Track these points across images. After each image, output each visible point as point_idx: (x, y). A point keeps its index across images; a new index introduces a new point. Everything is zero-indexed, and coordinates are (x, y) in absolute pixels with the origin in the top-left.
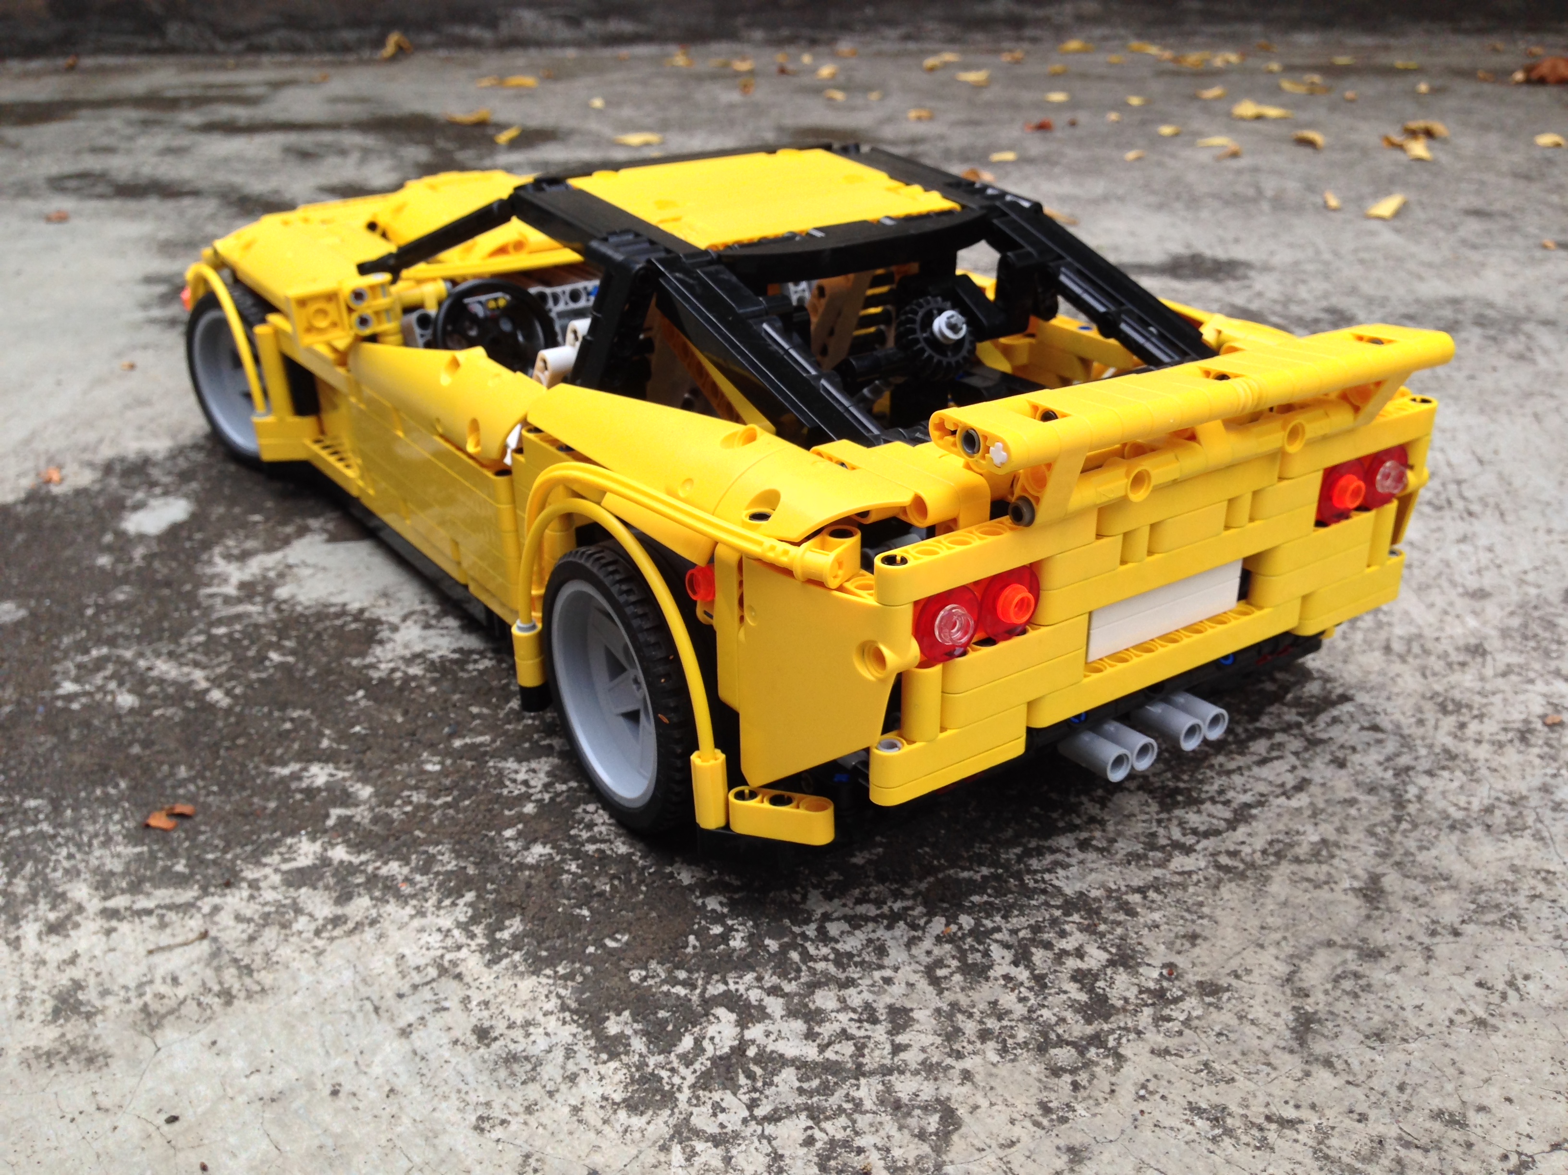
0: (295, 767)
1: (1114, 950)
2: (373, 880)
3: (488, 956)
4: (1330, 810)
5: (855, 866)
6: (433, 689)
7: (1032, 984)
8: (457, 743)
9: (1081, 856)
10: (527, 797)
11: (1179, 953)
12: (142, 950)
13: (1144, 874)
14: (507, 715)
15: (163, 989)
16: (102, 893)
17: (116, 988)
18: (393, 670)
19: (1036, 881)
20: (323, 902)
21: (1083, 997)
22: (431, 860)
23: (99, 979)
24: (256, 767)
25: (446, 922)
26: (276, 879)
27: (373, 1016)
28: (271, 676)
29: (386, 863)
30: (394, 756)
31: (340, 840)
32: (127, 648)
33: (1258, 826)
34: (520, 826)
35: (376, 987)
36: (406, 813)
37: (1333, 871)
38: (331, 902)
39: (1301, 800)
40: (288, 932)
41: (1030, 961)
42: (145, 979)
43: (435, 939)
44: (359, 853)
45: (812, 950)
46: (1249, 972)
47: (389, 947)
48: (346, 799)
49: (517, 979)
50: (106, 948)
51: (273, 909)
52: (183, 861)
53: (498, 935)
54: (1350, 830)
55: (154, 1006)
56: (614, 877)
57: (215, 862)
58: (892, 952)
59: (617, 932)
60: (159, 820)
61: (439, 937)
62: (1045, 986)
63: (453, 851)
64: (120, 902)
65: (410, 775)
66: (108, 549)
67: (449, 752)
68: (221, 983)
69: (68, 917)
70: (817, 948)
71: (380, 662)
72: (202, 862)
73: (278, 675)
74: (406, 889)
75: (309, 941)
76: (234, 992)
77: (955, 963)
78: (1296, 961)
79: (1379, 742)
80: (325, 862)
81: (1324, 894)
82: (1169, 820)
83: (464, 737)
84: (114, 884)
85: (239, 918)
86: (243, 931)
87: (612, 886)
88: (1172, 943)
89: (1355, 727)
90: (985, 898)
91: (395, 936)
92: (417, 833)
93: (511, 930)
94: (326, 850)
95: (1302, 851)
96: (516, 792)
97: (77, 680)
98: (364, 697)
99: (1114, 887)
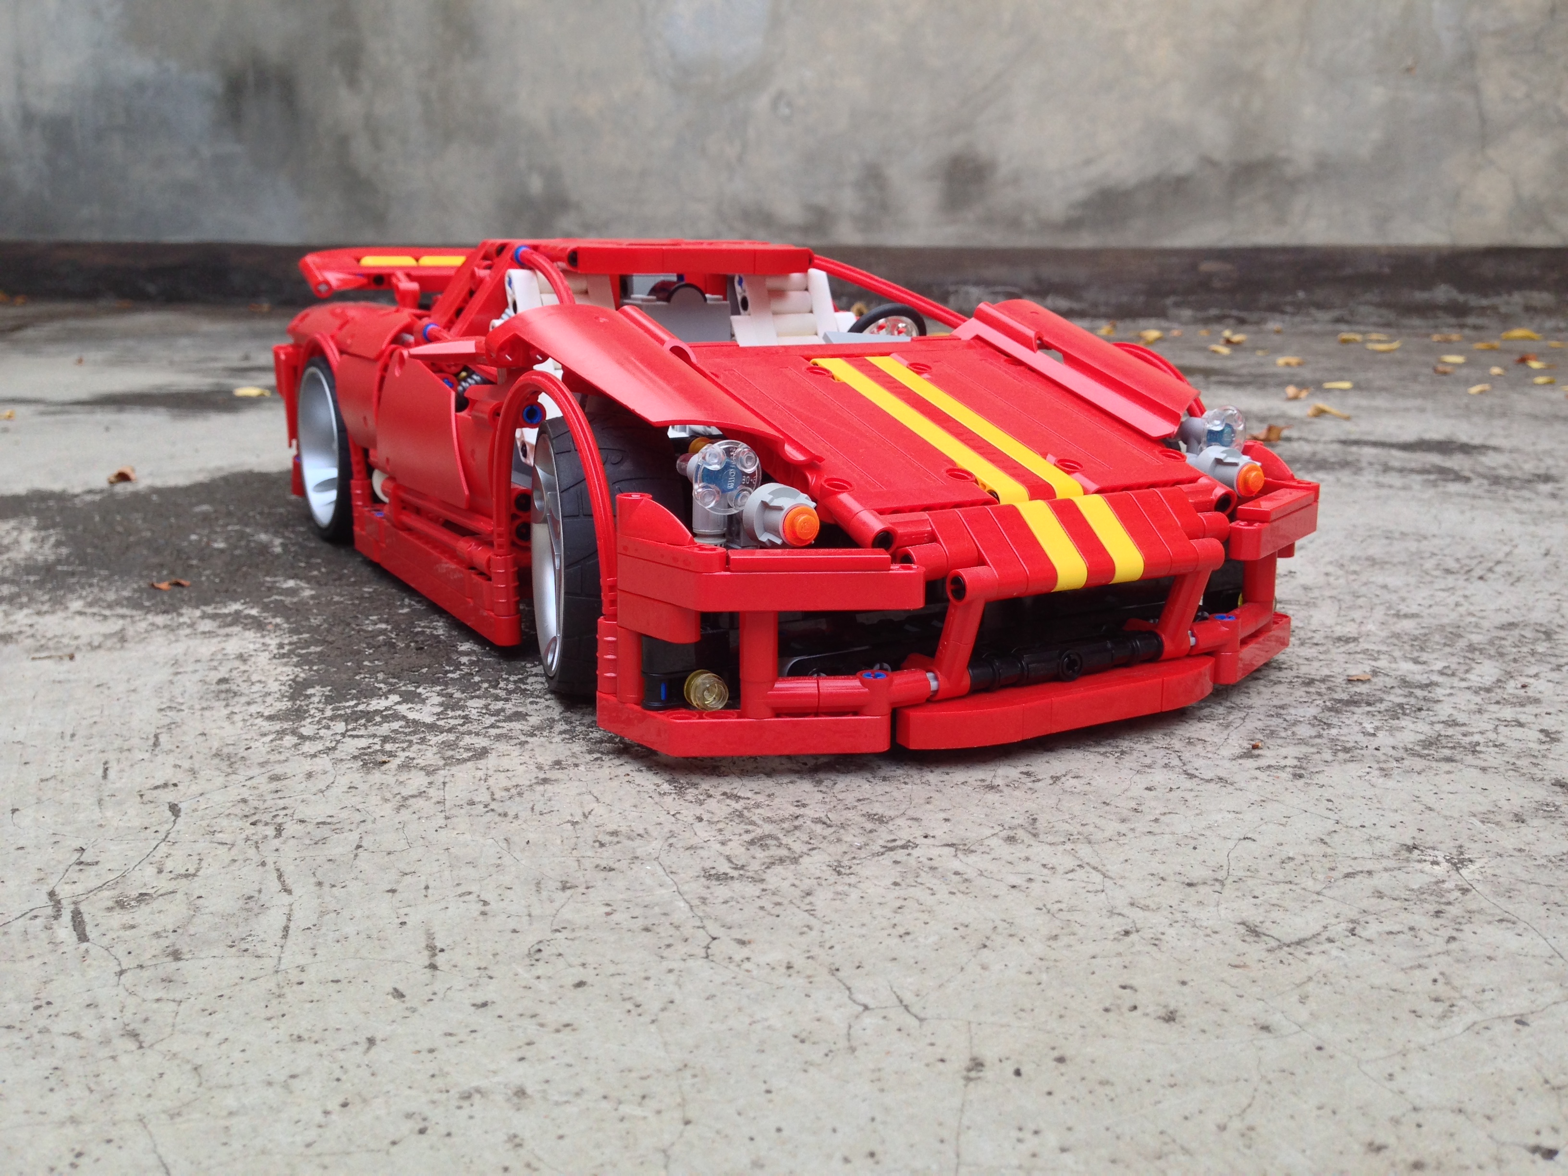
0: (279, 579)
2: (255, 622)
16: (87, 606)
20: (211, 626)
22: (305, 620)
24: (255, 576)
25: (273, 642)
26: (198, 614)
29: (273, 617)
31: (261, 607)
34: (385, 616)
38: (216, 626)
43: (255, 646)
44: (264, 612)
52: (153, 602)
53: (298, 651)
60: (162, 585)
61: (259, 646)
74: (270, 628)
80: (238, 613)
93: (310, 651)
94: (245, 609)
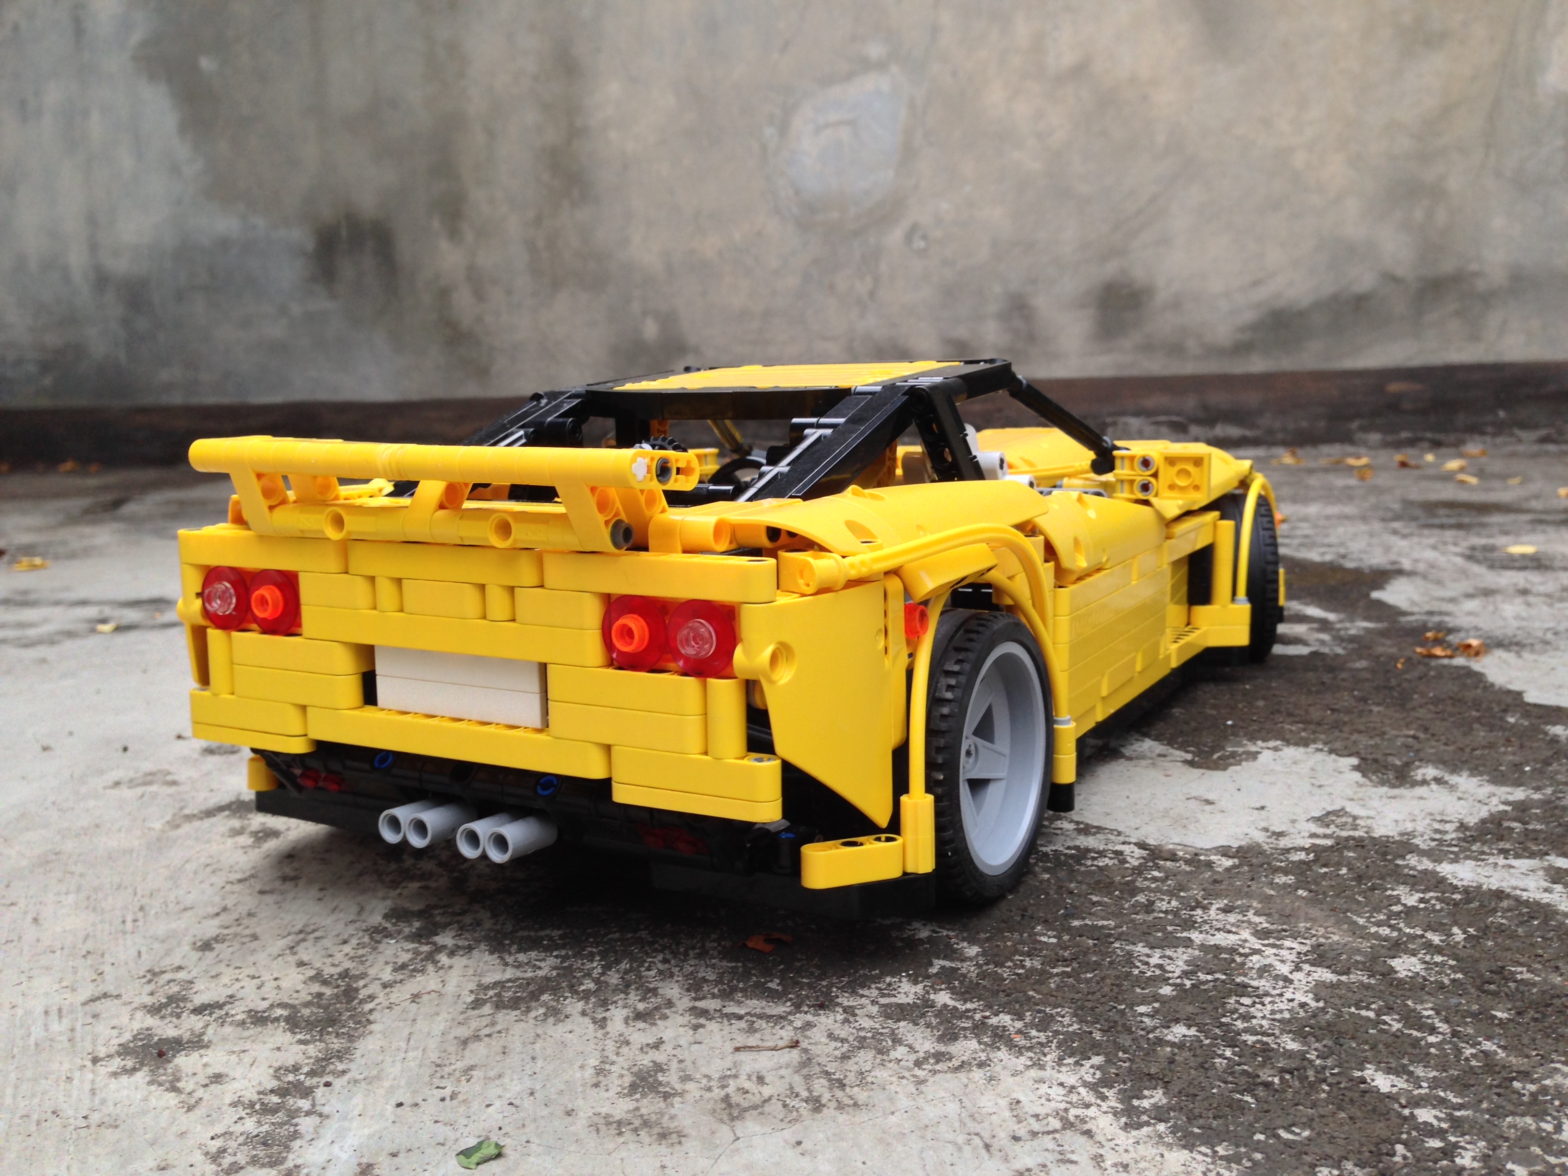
0: (896, 920)
2: (981, 1027)
3: (1124, 1120)
8: (1076, 923)
10: (1163, 980)
12: (729, 1047)
14: (1133, 906)
15: (747, 1085)
16: (693, 995)
17: (698, 1076)
20: (925, 1038)
22: (1049, 1019)
23: (682, 1065)
25: (1070, 1079)
27: (983, 1152)
29: (996, 1014)
31: (943, 986)
34: (1156, 1005)
35: (986, 1125)
36: (1018, 975)
38: (934, 1039)
40: (885, 1057)
42: (729, 1073)
43: (1057, 1092)
44: (965, 1002)
47: (1000, 1089)
48: (951, 955)
49: (1162, 1149)
50: (692, 1040)
51: (869, 1035)
52: (777, 980)
53: (1136, 1103)
55: (736, 1099)
56: (1283, 1071)
60: (757, 943)
61: (1062, 1091)
63: (1076, 1015)
64: (710, 1004)
65: (1022, 943)
67: (1066, 929)
68: (809, 1090)
69: (656, 1008)
72: (798, 984)
74: (1020, 1040)
75: (909, 1070)
76: (824, 1101)
80: (928, 1004)
83: (1084, 919)
84: (706, 988)
85: (831, 1036)
86: (836, 1049)
87: (1282, 1079)
91: (1007, 1081)
92: (1032, 993)
93: (1152, 1101)
94: (928, 993)
96: (1149, 974)
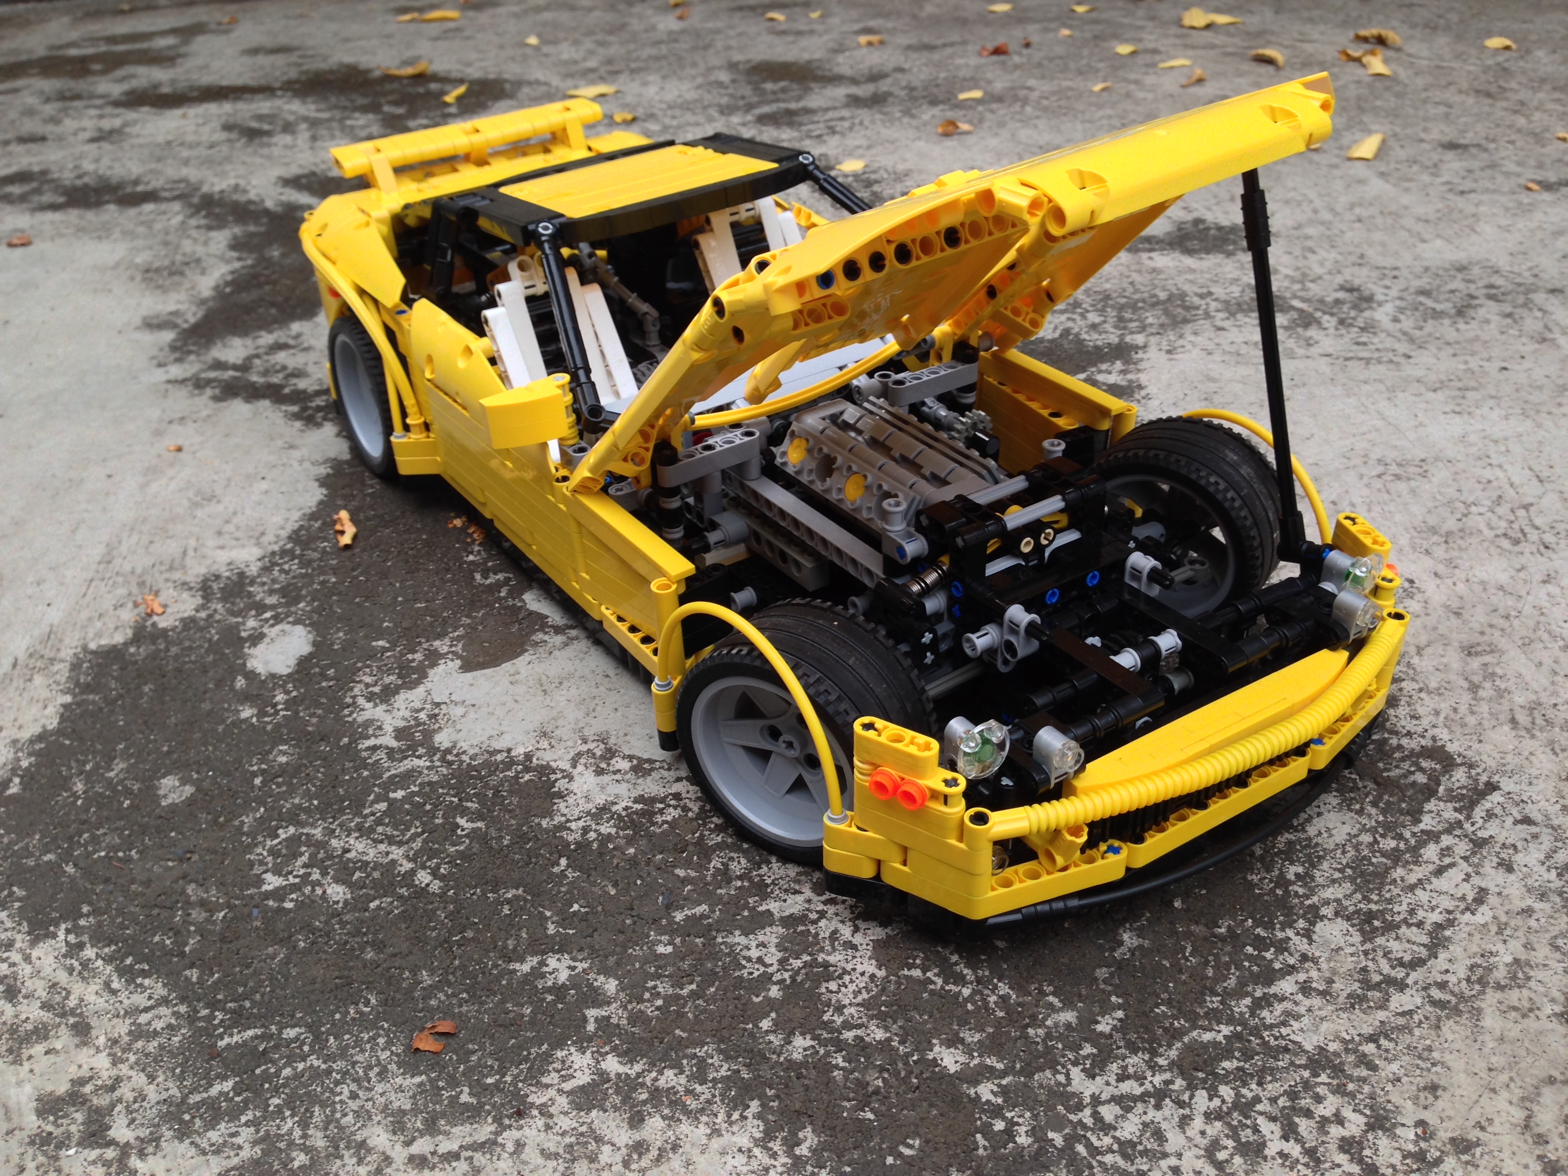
0: (532, 961)
1: (1368, 1112)
2: (656, 1094)
4: (1512, 923)
5: (1102, 1034)
6: (632, 851)
7: (1306, 1160)
8: (679, 916)
9: (1307, 1002)
10: (766, 979)
11: (1425, 1108)
13: (1369, 1019)
14: (713, 875)
16: (402, 1138)
18: (586, 830)
19: (1276, 1039)
20: (618, 1126)
21: (1355, 1169)
22: (702, 1066)
24: (496, 966)
25: (744, 1141)
26: (563, 1102)
28: (469, 848)
29: (661, 1072)
30: (622, 938)
31: (607, 1048)
32: (313, 825)
33: (1455, 950)
34: (773, 1015)
36: (658, 1008)
37: (1533, 995)
38: (625, 1125)
39: (1483, 915)
40: (597, 1166)
41: (1297, 1133)
44: (631, 1062)
45: (1096, 1143)
46: (1490, 1121)
48: (597, 998)
51: (573, 1139)
52: (466, 1089)
53: (797, 1151)
54: (1536, 946)
56: (882, 1069)
57: (496, 1085)
58: (1169, 1135)
59: (907, 1137)
60: (426, 1043)
62: (1318, 1161)
63: (720, 1051)
64: (422, 1146)
65: (645, 962)
66: (246, 697)
67: (673, 930)
69: (380, 1170)
70: (1100, 1139)
71: (568, 821)
72: (486, 1088)
73: (476, 847)
74: (691, 1102)
77: (1230, 1143)
78: (1528, 1104)
79: (1535, 836)
80: (603, 1076)
81: (1531, 1023)
82: (1374, 950)
83: (682, 908)
84: (409, 1125)
85: (543, 1153)
86: (554, 1170)
87: (884, 1079)
88: (1417, 1098)
89: (1509, 821)
90: (1236, 1063)
92: (678, 1032)
93: (808, 1144)
94: (598, 1062)
95: (1500, 974)
96: (756, 974)
97: (277, 872)
98: (568, 866)
99: (1348, 1038)
